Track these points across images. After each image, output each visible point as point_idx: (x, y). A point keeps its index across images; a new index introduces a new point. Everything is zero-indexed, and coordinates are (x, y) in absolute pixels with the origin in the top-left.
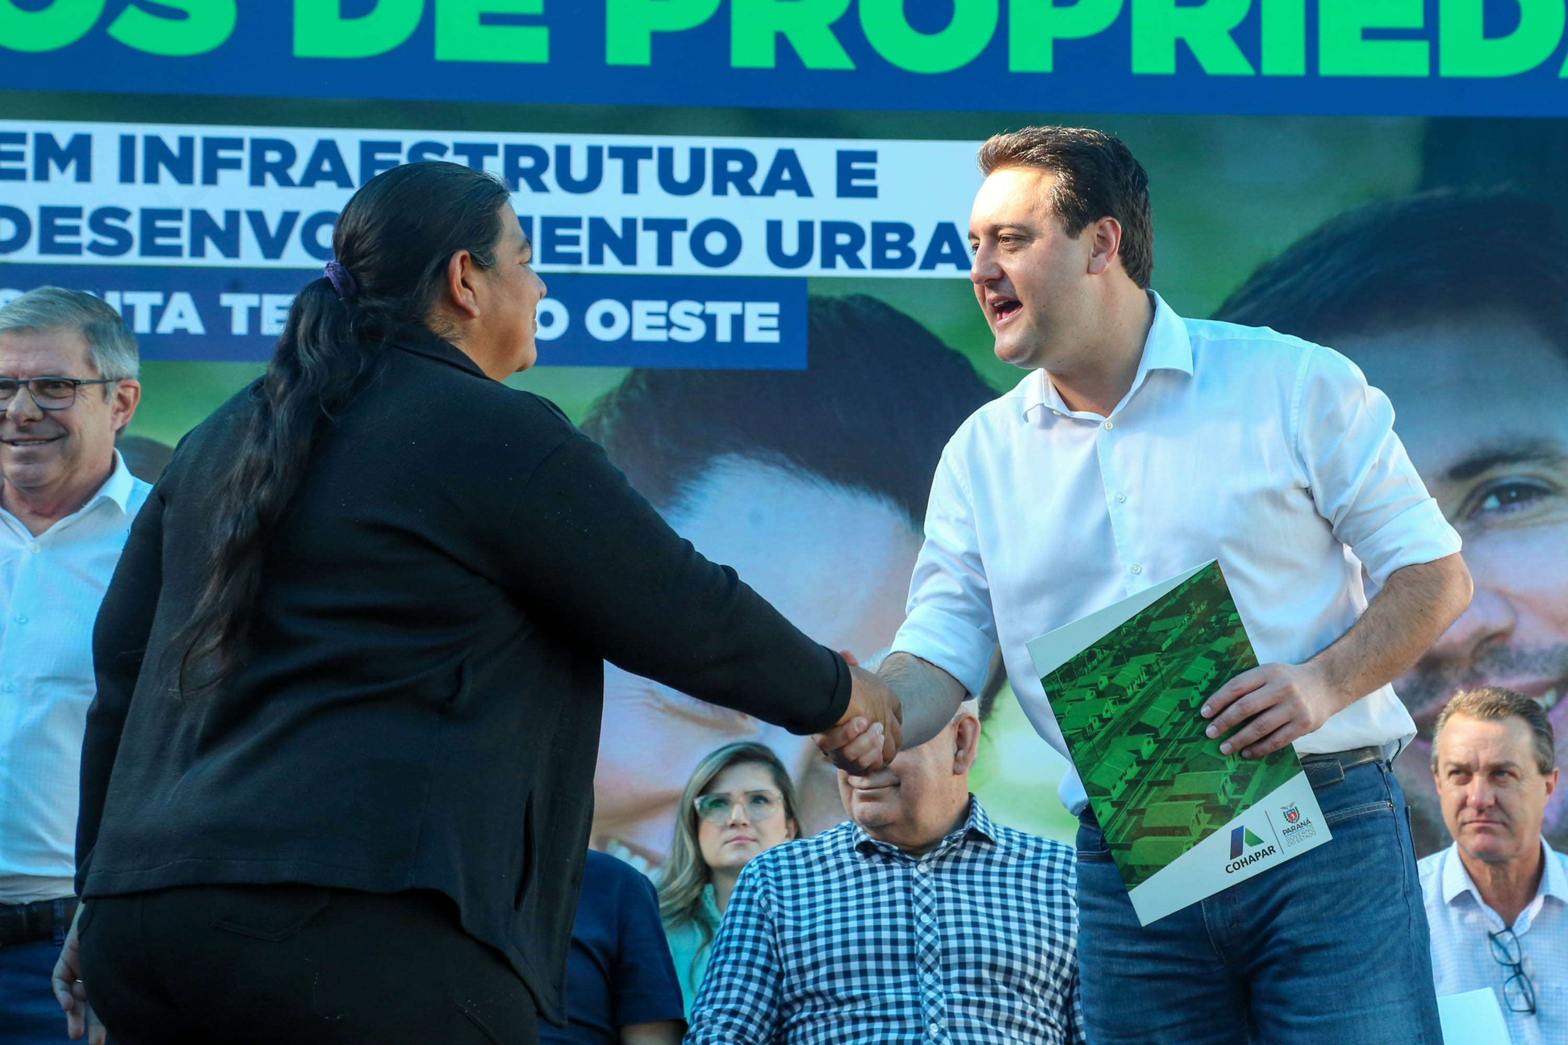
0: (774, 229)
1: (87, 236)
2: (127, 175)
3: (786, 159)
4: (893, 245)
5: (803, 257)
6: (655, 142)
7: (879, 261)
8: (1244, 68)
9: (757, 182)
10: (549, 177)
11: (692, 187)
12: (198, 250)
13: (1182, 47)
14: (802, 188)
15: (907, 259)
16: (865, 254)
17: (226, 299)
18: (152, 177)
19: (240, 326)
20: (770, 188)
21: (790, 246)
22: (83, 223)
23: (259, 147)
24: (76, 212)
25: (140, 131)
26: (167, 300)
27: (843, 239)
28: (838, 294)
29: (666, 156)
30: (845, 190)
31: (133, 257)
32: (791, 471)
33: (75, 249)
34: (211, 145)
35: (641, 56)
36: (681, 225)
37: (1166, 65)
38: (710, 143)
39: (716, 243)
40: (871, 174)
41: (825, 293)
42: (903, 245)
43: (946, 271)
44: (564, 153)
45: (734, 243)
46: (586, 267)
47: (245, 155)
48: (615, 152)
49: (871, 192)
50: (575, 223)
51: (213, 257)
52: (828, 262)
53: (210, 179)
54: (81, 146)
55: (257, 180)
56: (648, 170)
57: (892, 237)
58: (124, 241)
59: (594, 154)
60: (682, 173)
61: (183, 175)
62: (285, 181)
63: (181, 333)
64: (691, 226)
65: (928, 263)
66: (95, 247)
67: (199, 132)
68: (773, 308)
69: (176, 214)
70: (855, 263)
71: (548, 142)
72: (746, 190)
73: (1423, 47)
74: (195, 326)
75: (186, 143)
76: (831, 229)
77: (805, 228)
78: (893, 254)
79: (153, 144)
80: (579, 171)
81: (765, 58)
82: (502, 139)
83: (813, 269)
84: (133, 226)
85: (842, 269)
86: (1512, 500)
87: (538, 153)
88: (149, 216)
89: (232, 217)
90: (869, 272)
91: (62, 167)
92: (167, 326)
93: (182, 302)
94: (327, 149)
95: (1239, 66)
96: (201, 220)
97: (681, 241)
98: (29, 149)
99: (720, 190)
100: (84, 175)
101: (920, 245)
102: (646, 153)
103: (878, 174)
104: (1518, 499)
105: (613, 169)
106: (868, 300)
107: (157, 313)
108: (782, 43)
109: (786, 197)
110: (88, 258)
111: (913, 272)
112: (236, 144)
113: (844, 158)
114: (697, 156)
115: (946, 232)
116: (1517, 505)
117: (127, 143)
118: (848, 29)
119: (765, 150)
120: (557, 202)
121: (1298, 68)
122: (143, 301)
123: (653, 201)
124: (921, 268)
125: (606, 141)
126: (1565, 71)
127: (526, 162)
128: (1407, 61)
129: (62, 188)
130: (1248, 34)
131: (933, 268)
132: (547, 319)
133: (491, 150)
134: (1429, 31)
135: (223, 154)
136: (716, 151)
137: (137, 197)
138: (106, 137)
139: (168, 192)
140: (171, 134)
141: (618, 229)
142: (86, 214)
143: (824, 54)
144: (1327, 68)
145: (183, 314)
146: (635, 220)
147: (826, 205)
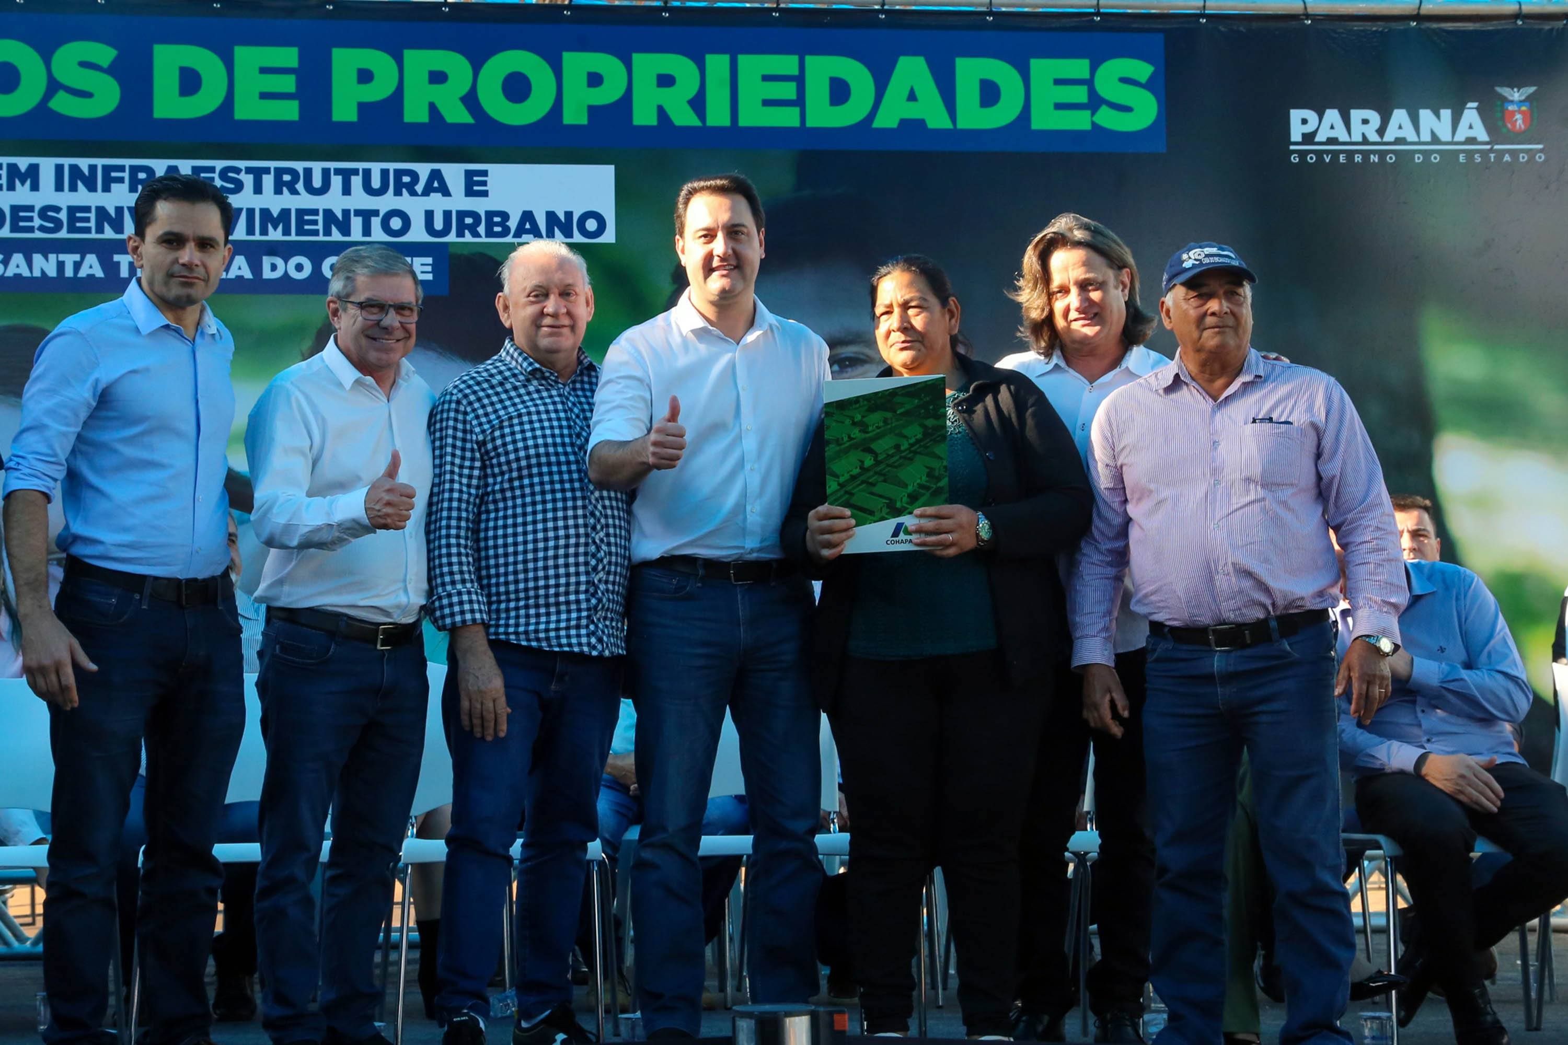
0: (429, 215)
1: (37, 222)
2: (59, 187)
3: (436, 175)
4: (497, 224)
5: (446, 231)
6: (361, 166)
7: (490, 233)
8: (696, 122)
9: (419, 188)
10: (300, 186)
11: (382, 191)
12: (100, 230)
13: (661, 110)
14: (446, 192)
15: (506, 232)
16: (482, 229)
17: (117, 258)
18: (73, 188)
19: (125, 273)
20: (427, 191)
21: (439, 225)
22: (35, 215)
23: (134, 170)
24: (30, 208)
25: (67, 162)
26: (83, 258)
27: (469, 221)
28: (466, 252)
29: (367, 174)
30: (469, 192)
31: (63, 234)
32: (440, 354)
33: (31, 230)
34: (107, 169)
35: (353, 116)
36: (376, 213)
37: (652, 120)
38: (392, 166)
39: (396, 223)
40: (484, 183)
41: (459, 251)
42: (503, 224)
44: (308, 172)
45: (406, 223)
46: (321, 238)
47: (126, 175)
48: (338, 172)
49: (485, 194)
50: (315, 212)
51: (109, 233)
52: (460, 234)
53: (106, 189)
54: (34, 171)
56: (356, 182)
57: (497, 219)
58: (58, 225)
59: (326, 173)
60: (376, 183)
61: (92, 188)
63: (91, 277)
64: (382, 214)
65: (518, 234)
66: (42, 229)
67: (100, 162)
68: (429, 260)
69: (87, 209)
70: (476, 234)
71: (299, 166)
72: (413, 193)
73: (796, 110)
74: (99, 273)
75: (93, 168)
76: (462, 215)
77: (447, 215)
78: (497, 229)
79: (74, 169)
80: (317, 182)
81: (423, 117)
82: (273, 164)
83: (452, 238)
84: (63, 216)
85: (468, 238)
86: (847, 366)
87: (293, 172)
88: (72, 210)
89: (119, 210)
90: (484, 240)
91: (23, 183)
92: (83, 273)
93: (91, 259)
95: (693, 121)
96: (101, 212)
97: (376, 222)
99: (398, 193)
100: (35, 187)
101: (513, 224)
103: (488, 183)
104: (850, 366)
105: (337, 182)
106: (483, 255)
107: (77, 266)
108: (433, 109)
109: (436, 197)
110: (38, 235)
112: (121, 169)
113: (469, 174)
114: (385, 173)
115: (528, 216)
116: (849, 369)
117: (59, 169)
118: (471, 100)
119: (423, 170)
120: (305, 200)
121: (726, 122)
122: (69, 259)
123: (359, 199)
124: (514, 236)
125: (332, 165)
126: (878, 123)
127: (287, 178)
128: (788, 118)
129: (22, 195)
130: (698, 103)
131: (520, 237)
132: (299, 268)
133: (267, 171)
134: (800, 102)
135: (113, 174)
136: (396, 171)
137: (65, 199)
138: (47, 166)
139: (82, 197)
140: (84, 164)
141: (340, 216)
142: (37, 209)
143: (457, 114)
144: (743, 122)
145: (92, 266)
146: (349, 210)
147: (459, 201)
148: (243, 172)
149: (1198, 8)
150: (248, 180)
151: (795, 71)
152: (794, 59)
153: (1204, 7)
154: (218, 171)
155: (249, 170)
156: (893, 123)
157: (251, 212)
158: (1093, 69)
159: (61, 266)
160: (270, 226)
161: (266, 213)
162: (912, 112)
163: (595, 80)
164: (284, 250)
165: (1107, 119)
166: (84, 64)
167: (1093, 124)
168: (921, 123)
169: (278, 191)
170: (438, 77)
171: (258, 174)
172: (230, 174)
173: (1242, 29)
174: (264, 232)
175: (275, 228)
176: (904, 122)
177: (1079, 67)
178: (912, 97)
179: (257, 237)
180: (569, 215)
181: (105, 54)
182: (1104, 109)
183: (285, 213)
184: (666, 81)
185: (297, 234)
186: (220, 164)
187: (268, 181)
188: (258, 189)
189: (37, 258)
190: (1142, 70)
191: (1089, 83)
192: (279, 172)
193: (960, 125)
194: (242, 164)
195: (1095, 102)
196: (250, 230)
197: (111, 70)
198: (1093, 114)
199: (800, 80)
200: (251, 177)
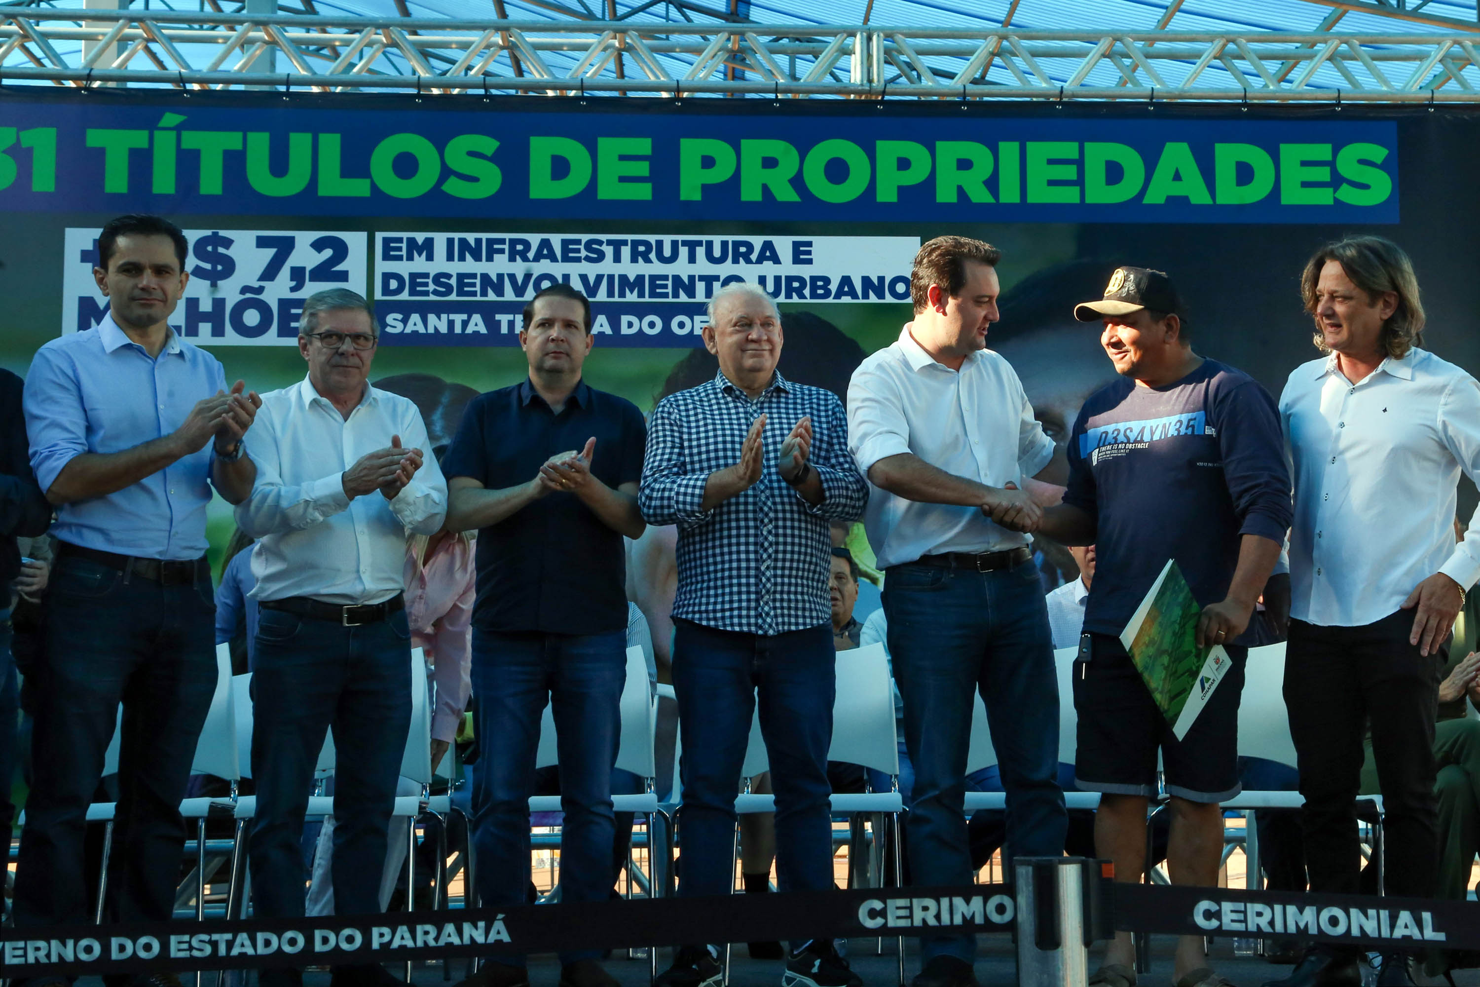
0: (763, 280)
1: (432, 287)
2: (450, 258)
3: (768, 246)
4: (820, 287)
6: (704, 238)
7: (814, 295)
8: (990, 199)
9: (754, 257)
10: (653, 256)
11: (722, 260)
12: (484, 293)
13: (960, 189)
14: (776, 260)
15: (828, 294)
17: (498, 317)
18: (462, 258)
19: (504, 330)
20: (760, 260)
22: (430, 281)
23: (513, 242)
24: (426, 275)
25: (456, 236)
26: (469, 317)
27: (796, 284)
28: (793, 311)
29: (710, 245)
30: (797, 260)
31: (453, 297)
33: (426, 293)
34: (490, 242)
35: (697, 196)
36: (717, 278)
37: (953, 198)
38: (730, 238)
40: (809, 253)
42: (825, 287)
43: (846, 299)
44: (660, 243)
46: (670, 300)
47: (506, 247)
48: (684, 243)
49: (810, 262)
50: (666, 278)
51: (492, 296)
52: (788, 296)
53: (490, 259)
54: (429, 243)
55: (512, 259)
56: (701, 251)
57: (820, 283)
58: (449, 290)
59: (675, 244)
60: (717, 253)
61: (477, 258)
62: (525, 259)
63: (476, 333)
64: (722, 279)
65: (838, 296)
66: (435, 292)
67: (484, 236)
69: (474, 276)
71: (652, 238)
72: (748, 261)
73: (1077, 189)
74: (483, 330)
75: (478, 241)
76: (790, 279)
77: (777, 279)
78: (820, 292)
79: (463, 241)
80: (667, 252)
81: (758, 197)
82: (629, 237)
83: (782, 299)
84: (453, 282)
85: (795, 299)
87: (647, 244)
88: (461, 277)
89: (500, 277)
90: (809, 301)
91: (420, 255)
92: (470, 330)
93: (477, 318)
94: (545, 243)
95: (988, 198)
96: (485, 277)
98: (404, 245)
99: (735, 261)
100: (430, 258)
101: (833, 287)
102: (700, 243)
103: (813, 253)
105: (684, 251)
106: (808, 314)
107: (465, 324)
108: (765, 189)
109: (768, 264)
110: (432, 298)
111: (830, 300)
112: (502, 241)
113: (796, 245)
114: (724, 244)
115: (846, 281)
117: (450, 242)
118: (798, 182)
119: (757, 241)
120: (656, 268)
121: (1016, 199)
122: (458, 318)
123: (703, 267)
124: (834, 298)
125: (680, 238)
126: (1147, 200)
127: (642, 248)
128: (1071, 195)
129: (420, 264)
130: (992, 183)
131: (840, 298)
132: (652, 325)
133: (625, 243)
134: (1080, 182)
135: (496, 246)
136: (733, 242)
137: (455, 268)
138: (440, 239)
139: (470, 265)
140: (471, 237)
141: (686, 280)
142: (431, 276)
143: (786, 194)
144: (1031, 199)
145: (477, 324)
146: (694, 276)
147: (787, 268)
148: (605, 244)
149: (1427, 99)
150: (609, 251)
151: (1075, 155)
152: (1075, 146)
153: (1432, 98)
154: (583, 243)
155: (609, 243)
156: (1161, 200)
157: (611, 278)
158: (1335, 153)
159: (451, 324)
160: (627, 290)
161: (623, 278)
162: (1178, 190)
163: (904, 164)
164: (640, 310)
165: (1347, 195)
166: (471, 154)
167: (1336, 200)
168: (1186, 199)
169: (634, 260)
170: (770, 163)
171: (617, 246)
172: (594, 246)
173: (1465, 117)
174: (622, 294)
175: (632, 292)
176: (1170, 199)
177: (1323, 151)
178: (1177, 177)
179: (617, 299)
180: (881, 279)
181: (489, 145)
182: (1345, 186)
183: (640, 279)
184: (964, 164)
185: (650, 297)
186: (585, 238)
187: (626, 251)
188: (617, 259)
189: (432, 318)
190: (1378, 153)
191: (1332, 164)
192: (635, 243)
193: (1220, 200)
194: (604, 237)
195: (1337, 181)
196: (611, 293)
197: (495, 159)
198: (1335, 192)
199: (1080, 163)
200: (611, 248)
